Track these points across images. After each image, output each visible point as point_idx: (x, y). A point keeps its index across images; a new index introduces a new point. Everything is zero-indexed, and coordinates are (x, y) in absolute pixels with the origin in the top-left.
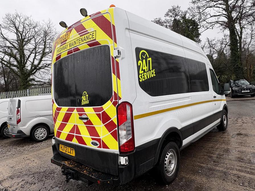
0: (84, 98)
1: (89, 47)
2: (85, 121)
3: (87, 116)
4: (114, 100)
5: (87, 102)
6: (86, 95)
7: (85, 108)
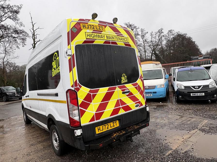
0: (123, 78)
2: (128, 94)
5: (126, 81)
6: (125, 76)
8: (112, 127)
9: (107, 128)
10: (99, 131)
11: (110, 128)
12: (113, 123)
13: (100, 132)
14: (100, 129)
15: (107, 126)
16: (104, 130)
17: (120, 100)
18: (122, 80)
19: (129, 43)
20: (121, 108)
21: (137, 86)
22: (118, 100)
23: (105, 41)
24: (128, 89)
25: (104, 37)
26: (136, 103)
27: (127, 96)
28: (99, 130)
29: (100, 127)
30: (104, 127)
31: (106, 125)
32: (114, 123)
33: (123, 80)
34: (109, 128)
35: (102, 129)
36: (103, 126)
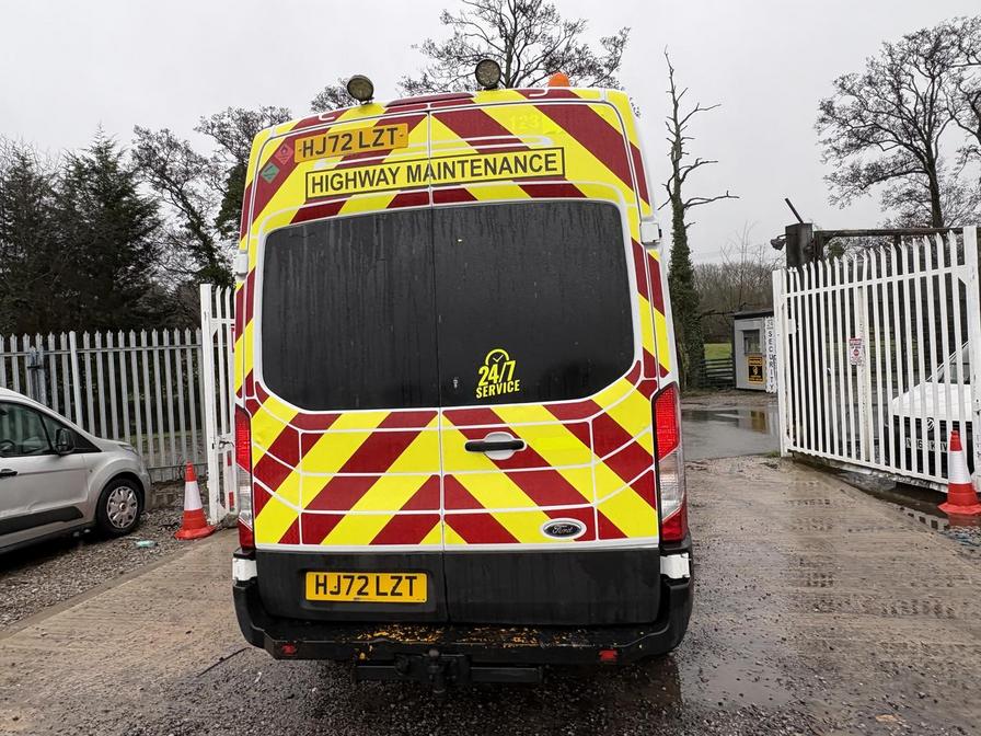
0: (489, 373)
1: (526, 197)
2: (506, 455)
3: (516, 436)
4: (642, 378)
6: (504, 360)
7: (496, 408)
8: (386, 594)
9: (360, 593)
10: (317, 592)
11: (372, 597)
12: (392, 578)
13: (321, 597)
14: (325, 585)
15: (358, 584)
16: (342, 597)
17: (450, 479)
18: (481, 383)
19: (562, 177)
20: (442, 522)
21: (589, 420)
22: (435, 479)
23: (399, 192)
24: (508, 430)
25: (394, 175)
26: (552, 515)
27: (500, 464)
28: (321, 589)
29: (325, 577)
30: (345, 583)
31: (356, 575)
32: (400, 579)
33: (491, 382)
34: (366, 594)
35: (336, 590)
36: (339, 577)
